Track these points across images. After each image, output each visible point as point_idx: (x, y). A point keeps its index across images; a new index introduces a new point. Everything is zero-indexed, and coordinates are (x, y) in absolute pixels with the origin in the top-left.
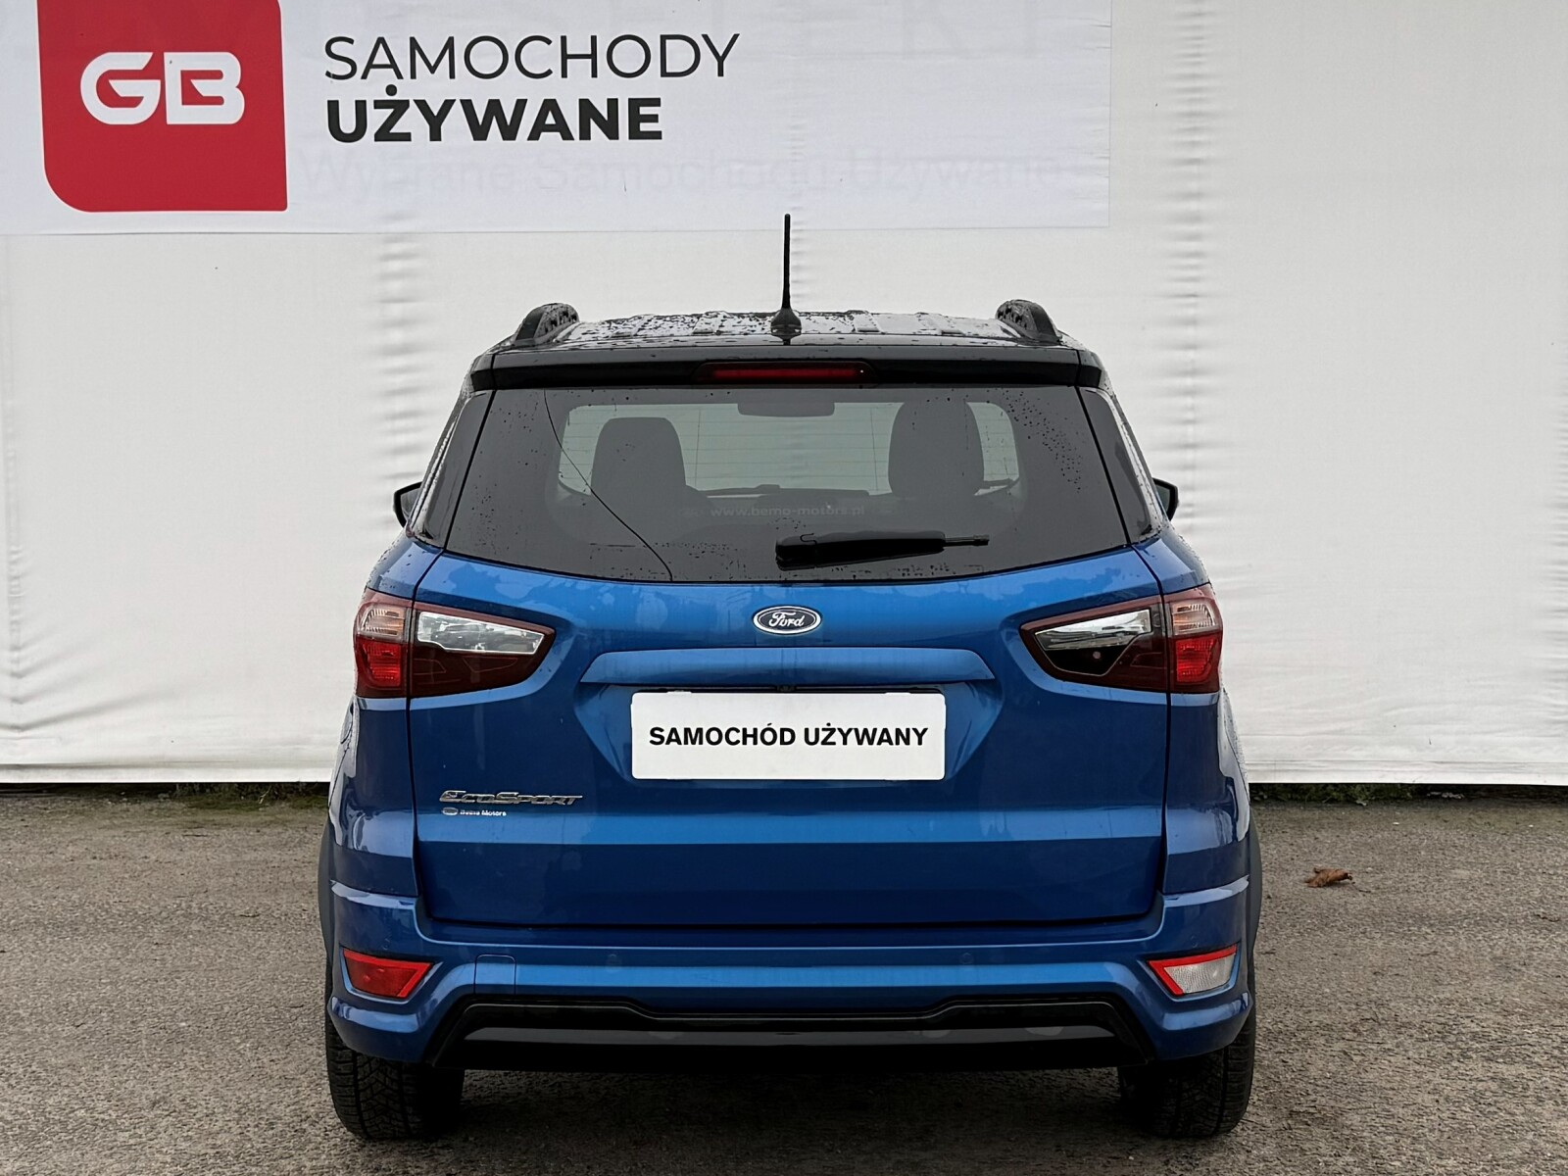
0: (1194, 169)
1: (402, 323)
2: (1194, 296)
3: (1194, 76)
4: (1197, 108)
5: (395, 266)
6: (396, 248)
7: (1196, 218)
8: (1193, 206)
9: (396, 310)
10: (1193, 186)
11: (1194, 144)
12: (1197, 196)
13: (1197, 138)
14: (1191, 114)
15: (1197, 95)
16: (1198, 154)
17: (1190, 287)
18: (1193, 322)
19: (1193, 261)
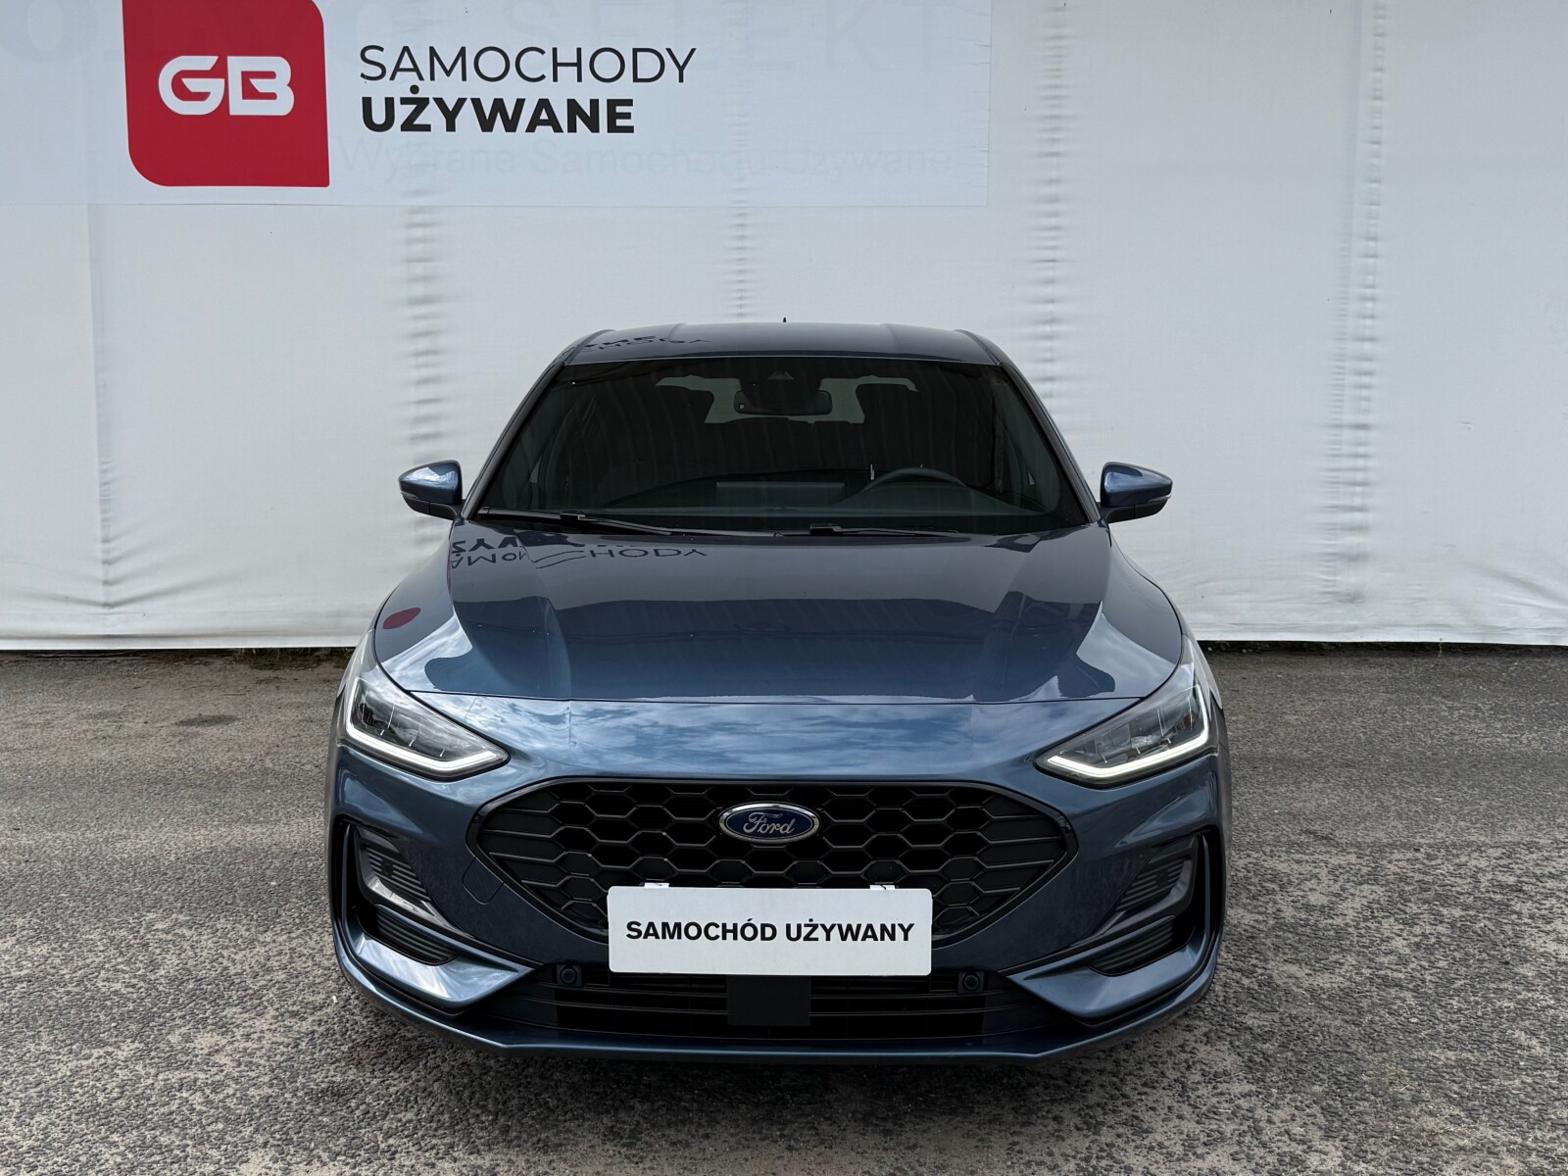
0: (1054, 160)
1: (425, 279)
2: (1053, 261)
3: (1056, 87)
4: (1057, 112)
5: (418, 233)
6: (419, 218)
7: (1055, 199)
8: (1053, 190)
9: (419, 269)
10: (1054, 174)
11: (1053, 141)
12: (1057, 181)
13: (1056, 136)
14: (1052, 117)
15: (1057, 102)
16: (1055, 148)
17: (1051, 254)
18: (1051, 281)
19: (1053, 233)
